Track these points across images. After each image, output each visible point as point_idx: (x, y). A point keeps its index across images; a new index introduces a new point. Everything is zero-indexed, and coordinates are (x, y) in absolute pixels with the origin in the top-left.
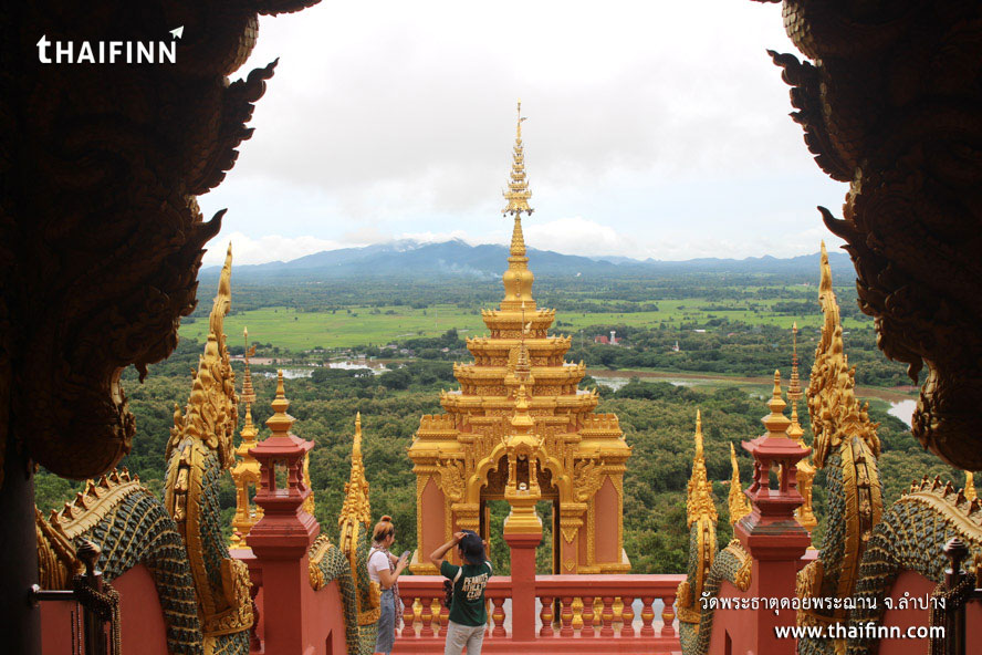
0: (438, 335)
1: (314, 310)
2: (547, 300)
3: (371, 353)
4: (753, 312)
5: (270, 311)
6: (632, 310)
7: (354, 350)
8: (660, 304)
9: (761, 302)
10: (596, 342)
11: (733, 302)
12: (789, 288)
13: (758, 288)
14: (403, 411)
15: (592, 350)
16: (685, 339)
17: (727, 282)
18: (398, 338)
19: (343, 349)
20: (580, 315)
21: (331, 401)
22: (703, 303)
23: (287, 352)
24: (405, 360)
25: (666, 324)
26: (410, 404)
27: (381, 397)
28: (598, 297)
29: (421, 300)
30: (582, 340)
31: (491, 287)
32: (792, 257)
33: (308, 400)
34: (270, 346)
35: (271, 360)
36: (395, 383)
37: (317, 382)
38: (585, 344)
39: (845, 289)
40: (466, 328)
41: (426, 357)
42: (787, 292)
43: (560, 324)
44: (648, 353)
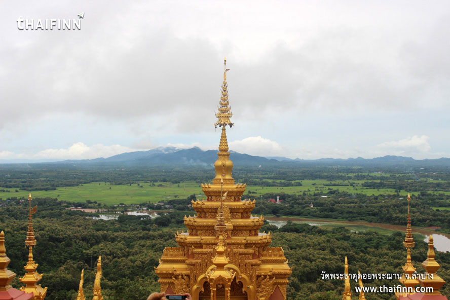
0: (186, 198)
1: (120, 184)
2: (243, 180)
3: (150, 206)
4: (352, 187)
5: (97, 184)
6: (288, 185)
7: (140, 205)
8: (303, 182)
9: (356, 182)
10: (270, 202)
11: (342, 181)
12: (371, 174)
13: (355, 174)
14: (166, 238)
15: (266, 206)
16: (318, 201)
17: (338, 171)
18: (164, 199)
19: (135, 205)
20: (261, 188)
21: (128, 232)
22: (326, 182)
23: (105, 205)
24: (168, 211)
25: (306, 193)
26: (170, 235)
27: (154, 230)
28: (270, 178)
29: (177, 178)
30: (262, 201)
32: (372, 158)
33: (115, 232)
34: (96, 203)
35: (96, 210)
36: (162, 223)
37: (120, 222)
38: (263, 203)
39: (401, 175)
40: (200, 194)
41: (179, 209)
42: (370, 176)
43: (250, 192)
44: (297, 208)
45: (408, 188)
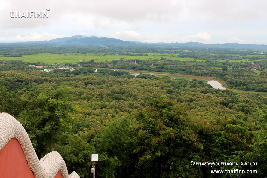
0: (88, 61)
1: (55, 54)
3: (70, 65)
4: (172, 57)
5: (43, 54)
6: (141, 55)
7: (65, 64)
8: (149, 54)
9: (175, 54)
10: (131, 64)
11: (168, 54)
13: (174, 51)
14: (78, 80)
15: (130, 66)
16: (155, 63)
17: (166, 49)
18: (78, 61)
19: (62, 64)
20: (127, 56)
21: (58, 78)
22: (159, 54)
23: (47, 64)
24: (79, 67)
25: (150, 59)
26: (80, 79)
27: (72, 77)
28: (132, 52)
29: (84, 51)
30: (127, 63)
31: (104, 49)
32: (183, 43)
33: (52, 77)
34: (42, 63)
35: (42, 67)
36: (76, 73)
37: (55, 73)
40: (96, 59)
41: (85, 66)
42: (182, 52)
43: (121, 59)
44: (145, 67)
45: (200, 58)
